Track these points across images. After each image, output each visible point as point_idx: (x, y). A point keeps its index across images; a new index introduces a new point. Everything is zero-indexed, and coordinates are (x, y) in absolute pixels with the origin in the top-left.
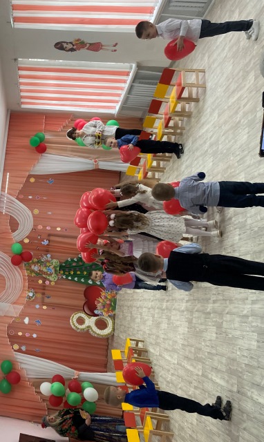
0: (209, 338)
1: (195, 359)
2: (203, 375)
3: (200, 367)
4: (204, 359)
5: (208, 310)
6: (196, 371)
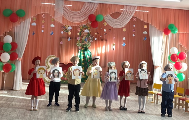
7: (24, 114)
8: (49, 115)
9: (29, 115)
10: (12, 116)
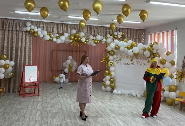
0: (54, 121)
1: (42, 116)
2: (36, 120)
3: (40, 119)
4: (44, 120)
5: (66, 120)
6: (37, 117)
7: (28, 106)
8: (45, 106)
9: (31, 106)
10: (19, 108)
